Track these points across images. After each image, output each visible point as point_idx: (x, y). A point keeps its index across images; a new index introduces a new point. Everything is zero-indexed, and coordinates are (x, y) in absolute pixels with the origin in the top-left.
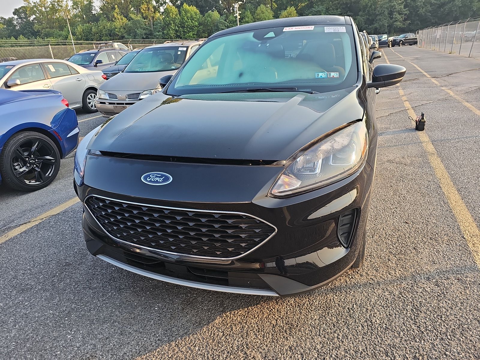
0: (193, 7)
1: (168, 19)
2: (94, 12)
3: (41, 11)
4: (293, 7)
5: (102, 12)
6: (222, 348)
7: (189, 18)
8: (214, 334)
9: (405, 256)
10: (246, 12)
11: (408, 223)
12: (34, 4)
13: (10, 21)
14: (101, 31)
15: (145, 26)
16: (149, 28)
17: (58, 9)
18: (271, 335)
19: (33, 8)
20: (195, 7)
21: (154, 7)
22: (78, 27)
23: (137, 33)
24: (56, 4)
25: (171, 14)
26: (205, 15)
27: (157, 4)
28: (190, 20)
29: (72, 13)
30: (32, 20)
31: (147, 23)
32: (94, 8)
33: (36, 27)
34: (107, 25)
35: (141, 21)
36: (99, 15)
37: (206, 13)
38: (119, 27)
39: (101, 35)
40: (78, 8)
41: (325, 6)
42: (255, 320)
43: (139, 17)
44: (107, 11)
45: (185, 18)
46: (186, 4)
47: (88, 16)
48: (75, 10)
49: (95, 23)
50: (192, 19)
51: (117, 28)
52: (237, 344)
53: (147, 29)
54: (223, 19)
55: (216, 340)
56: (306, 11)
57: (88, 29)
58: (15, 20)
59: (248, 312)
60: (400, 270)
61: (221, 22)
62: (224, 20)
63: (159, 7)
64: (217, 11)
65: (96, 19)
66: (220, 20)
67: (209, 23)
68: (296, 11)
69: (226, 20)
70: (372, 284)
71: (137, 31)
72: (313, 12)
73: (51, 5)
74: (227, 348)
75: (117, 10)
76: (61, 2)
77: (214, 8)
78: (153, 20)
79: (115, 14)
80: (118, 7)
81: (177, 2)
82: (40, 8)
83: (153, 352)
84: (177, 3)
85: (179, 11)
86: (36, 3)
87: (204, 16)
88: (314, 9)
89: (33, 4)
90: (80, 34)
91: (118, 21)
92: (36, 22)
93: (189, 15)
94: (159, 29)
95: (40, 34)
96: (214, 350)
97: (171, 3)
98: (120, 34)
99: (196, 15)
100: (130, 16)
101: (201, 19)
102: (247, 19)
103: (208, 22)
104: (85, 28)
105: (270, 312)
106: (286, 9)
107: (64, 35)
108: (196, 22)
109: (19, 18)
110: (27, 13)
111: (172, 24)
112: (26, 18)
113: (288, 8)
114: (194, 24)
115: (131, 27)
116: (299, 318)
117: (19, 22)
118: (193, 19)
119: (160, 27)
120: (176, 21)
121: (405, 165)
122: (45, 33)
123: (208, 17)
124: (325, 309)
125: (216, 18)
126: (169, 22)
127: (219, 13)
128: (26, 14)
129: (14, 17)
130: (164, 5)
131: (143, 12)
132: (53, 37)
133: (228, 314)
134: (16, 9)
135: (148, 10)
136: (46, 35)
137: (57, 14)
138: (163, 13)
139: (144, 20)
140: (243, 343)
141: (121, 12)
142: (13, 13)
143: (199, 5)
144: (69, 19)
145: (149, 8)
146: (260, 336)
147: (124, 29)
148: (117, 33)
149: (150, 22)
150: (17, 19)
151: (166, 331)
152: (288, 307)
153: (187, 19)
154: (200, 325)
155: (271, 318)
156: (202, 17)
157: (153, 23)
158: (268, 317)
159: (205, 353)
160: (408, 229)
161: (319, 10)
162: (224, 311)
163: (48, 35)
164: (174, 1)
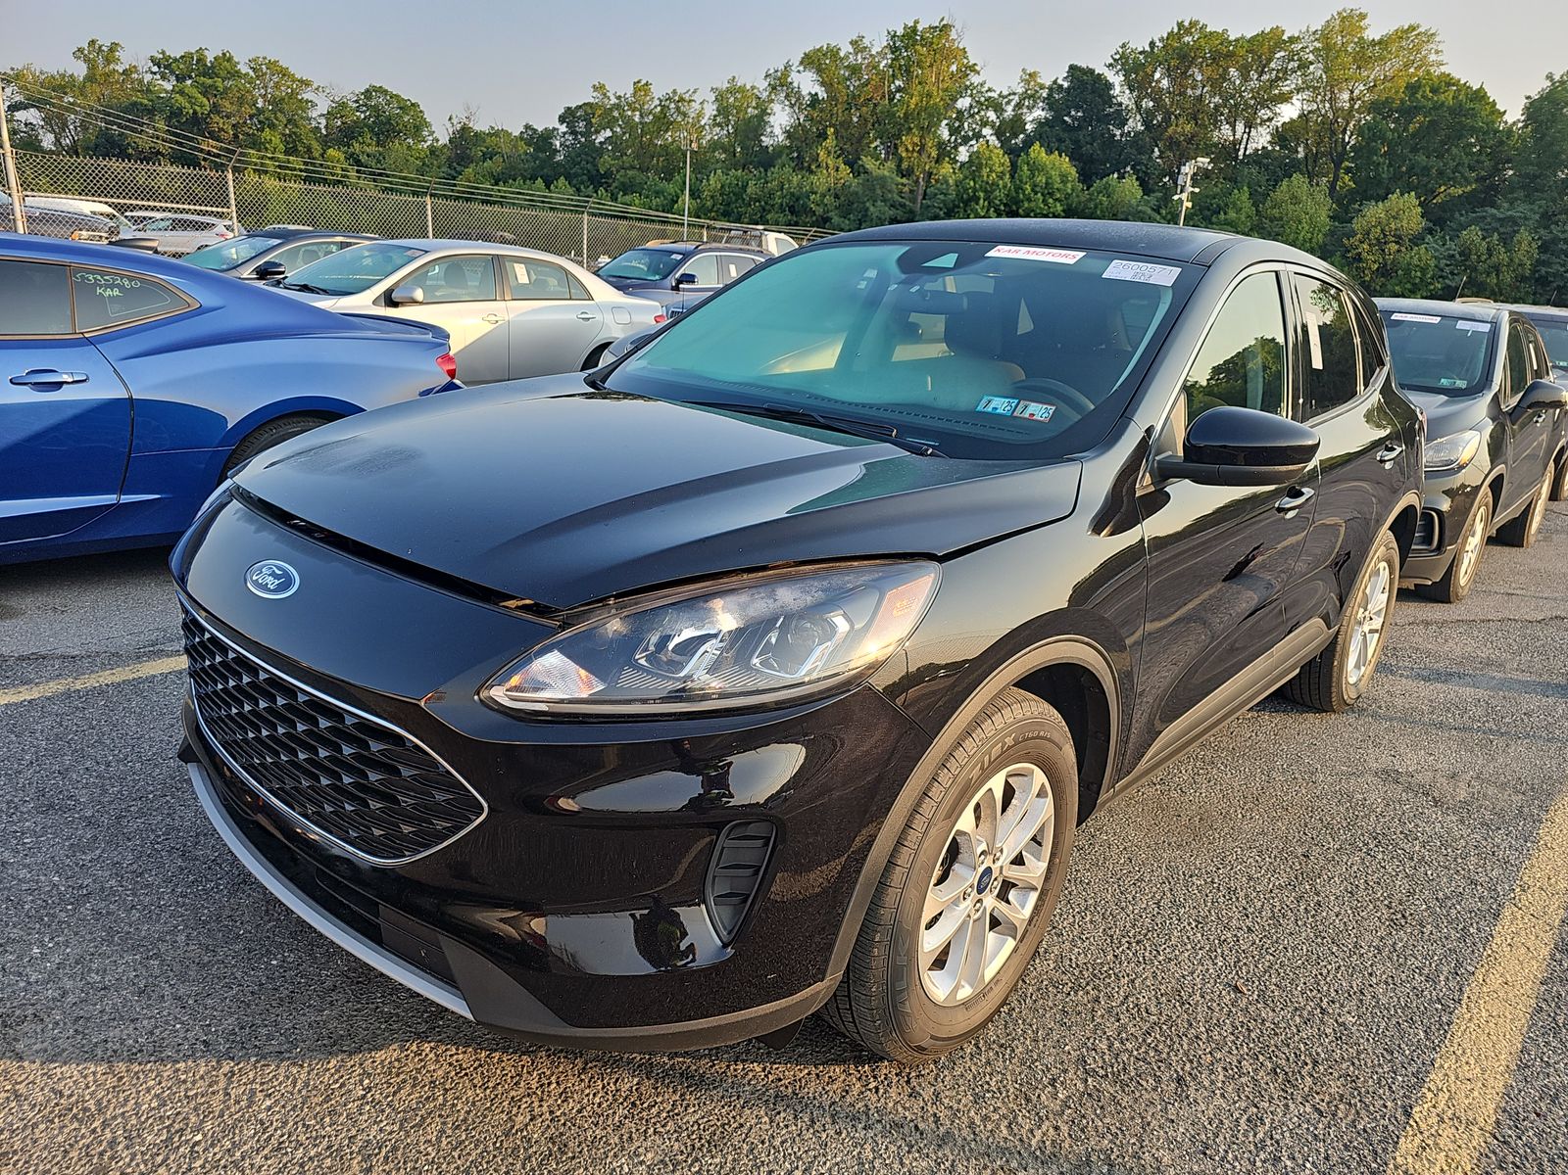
0: (1061, 156)
1: (972, 183)
2: (766, 141)
3: (629, 121)
4: (1413, 193)
5: (787, 143)
6: (328, 1128)
7: (1038, 189)
8: (342, 1085)
9: (1124, 1091)
10: (1236, 191)
11: (1240, 992)
12: (617, 101)
13: (549, 134)
14: (771, 195)
15: (897, 197)
16: (907, 203)
17: (675, 120)
18: (479, 1151)
19: (611, 109)
20: (1067, 159)
21: (941, 145)
22: (712, 175)
23: (869, 214)
24: (673, 105)
25: (985, 172)
26: (1092, 186)
27: (953, 137)
28: (1039, 194)
29: (708, 138)
30: (600, 143)
31: (906, 189)
32: (769, 130)
33: (606, 162)
34: (789, 181)
35: (890, 180)
36: (779, 150)
37: (1098, 181)
38: (822, 189)
39: (767, 207)
40: (728, 126)
41: (1540, 207)
42: (478, 1091)
43: (887, 170)
44: (802, 142)
45: (1027, 186)
46: (1041, 147)
47: (748, 149)
48: (718, 129)
49: (760, 172)
50: (1049, 193)
51: (816, 193)
52: (371, 1137)
53: (903, 206)
54: (1151, 204)
55: (333, 1102)
56: (1462, 215)
57: (737, 184)
58: (558, 138)
59: (480, 1065)
60: (1056, 1128)
61: (1140, 212)
62: (1153, 209)
63: (956, 148)
64: (1137, 179)
65: (766, 160)
66: (1138, 206)
67: (1098, 212)
68: (1419, 210)
69: (1160, 207)
70: (922, 1134)
71: (872, 209)
72: (1489, 220)
73: (659, 108)
74: (336, 1136)
75: (830, 142)
76: (686, 104)
77: (1128, 169)
78: (928, 182)
79: (822, 153)
80: (836, 133)
81: (1017, 138)
82: (629, 113)
83: (166, 1066)
84: (1013, 142)
85: (1014, 166)
86: (623, 99)
87: (1088, 189)
88: (1494, 211)
89: (613, 100)
90: (712, 197)
91: (825, 171)
92: (610, 148)
93: (1041, 179)
94: (938, 211)
95: (611, 181)
96: (304, 1125)
97: (998, 139)
98: (819, 211)
99: (1064, 182)
100: (860, 162)
101: (1078, 196)
102: (1232, 215)
103: (1096, 207)
104: (728, 181)
105: (537, 1088)
106: (1384, 198)
107: (670, 194)
108: (1058, 205)
109: (571, 133)
110: (593, 121)
111: (981, 201)
112: (587, 134)
113: (1393, 197)
114: (1051, 210)
115: (857, 193)
116: (601, 1138)
117: (568, 143)
118: (1051, 195)
119: (941, 205)
120: (997, 193)
121: (1436, 802)
122: (622, 180)
123: (1101, 192)
124: (698, 1145)
125: (1128, 198)
126: (971, 194)
127: (1140, 185)
128: (589, 124)
129: (558, 129)
130: (973, 142)
131: (904, 155)
132: (640, 196)
133: (427, 1047)
134: (569, 108)
135: (919, 152)
136: (624, 186)
137: (670, 133)
138: (963, 164)
139: (899, 179)
140: (390, 1140)
141: (841, 149)
142: (560, 117)
143: (1083, 155)
144: (693, 152)
145: (923, 146)
146: (449, 1140)
147: (837, 196)
148: (812, 206)
149: (918, 186)
150: (565, 133)
151: (242, 1028)
152: (600, 1095)
153: (1032, 190)
154: (331, 1045)
155: (523, 1107)
156: (1083, 190)
157: (925, 191)
158: (520, 1100)
159: (275, 1123)
160: (1221, 1010)
161: (1511, 216)
162: (422, 1037)
163: (627, 188)
164: (1008, 135)
